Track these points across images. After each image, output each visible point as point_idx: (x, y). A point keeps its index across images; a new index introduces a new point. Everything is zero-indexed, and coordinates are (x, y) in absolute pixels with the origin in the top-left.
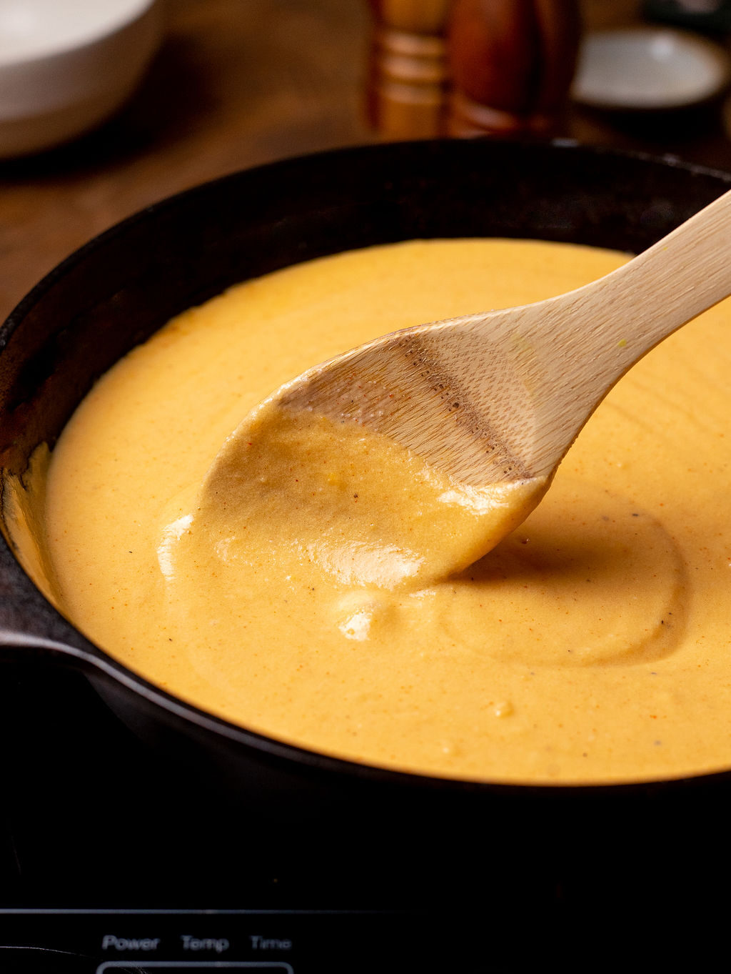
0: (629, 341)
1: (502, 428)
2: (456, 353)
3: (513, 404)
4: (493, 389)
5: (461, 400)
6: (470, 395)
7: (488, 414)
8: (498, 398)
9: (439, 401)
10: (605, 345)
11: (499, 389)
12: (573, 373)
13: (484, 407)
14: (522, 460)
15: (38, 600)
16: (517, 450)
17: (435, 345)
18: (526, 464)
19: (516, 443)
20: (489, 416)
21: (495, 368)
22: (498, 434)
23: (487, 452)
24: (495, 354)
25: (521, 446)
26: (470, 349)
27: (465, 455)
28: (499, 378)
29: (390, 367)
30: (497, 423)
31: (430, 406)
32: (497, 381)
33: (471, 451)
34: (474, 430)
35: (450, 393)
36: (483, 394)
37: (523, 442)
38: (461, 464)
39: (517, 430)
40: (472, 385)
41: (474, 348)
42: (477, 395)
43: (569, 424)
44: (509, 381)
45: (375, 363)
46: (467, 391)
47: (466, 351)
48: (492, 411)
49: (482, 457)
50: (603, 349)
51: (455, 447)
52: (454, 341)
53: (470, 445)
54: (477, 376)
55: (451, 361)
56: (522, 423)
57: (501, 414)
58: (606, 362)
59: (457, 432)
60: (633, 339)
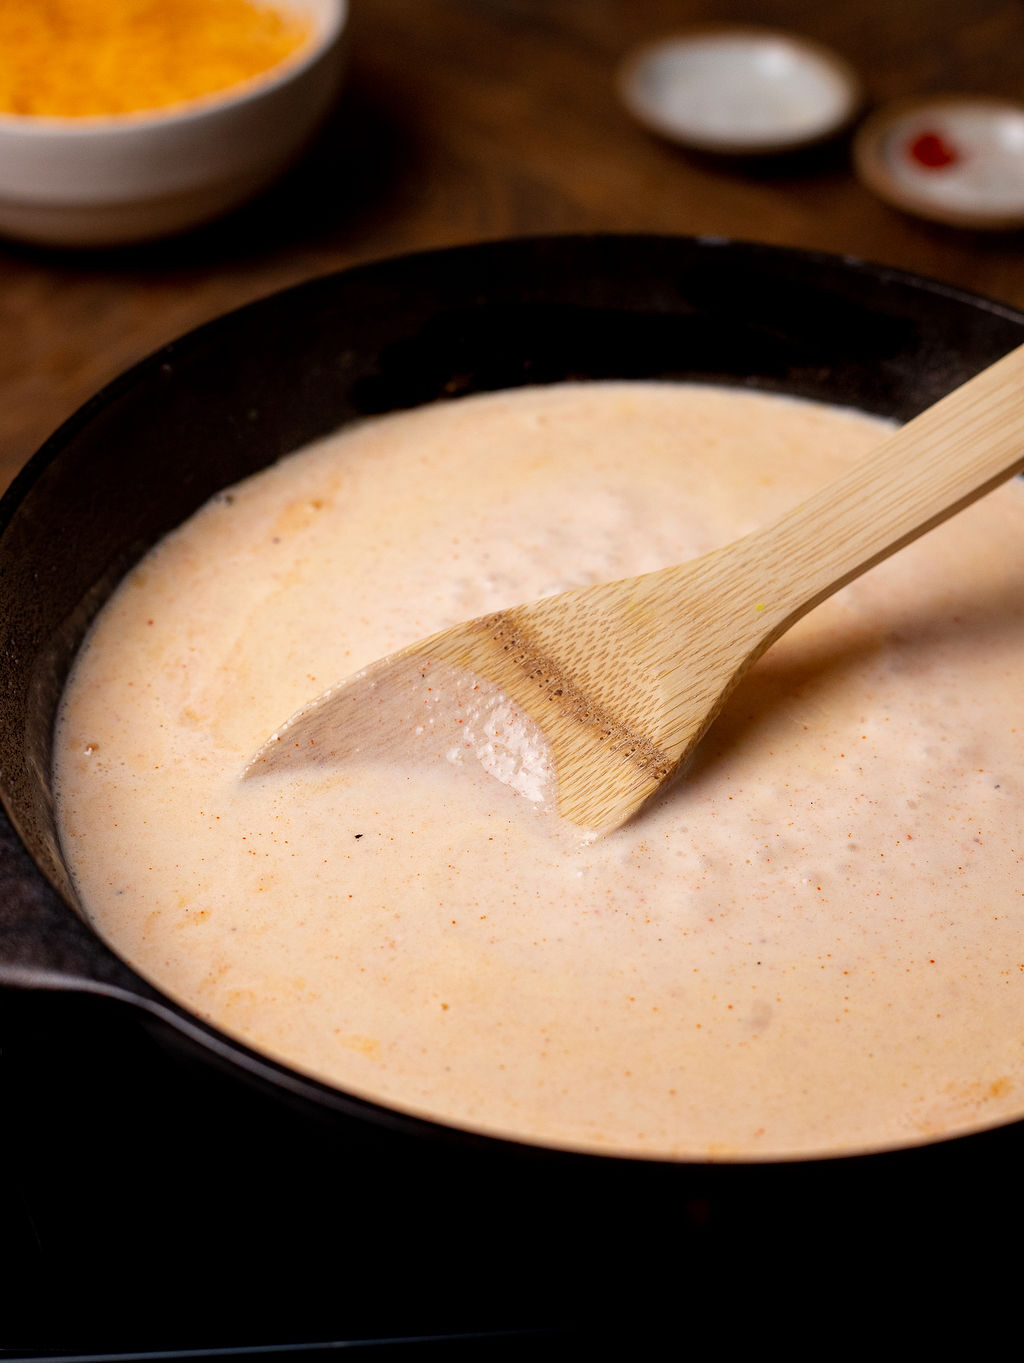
0: (769, 605)
1: (620, 708)
2: (559, 630)
3: (632, 679)
4: (606, 666)
5: (565, 685)
6: (576, 679)
7: (600, 696)
8: (613, 675)
9: (537, 690)
10: (741, 609)
11: (613, 666)
12: (703, 640)
13: (594, 690)
14: (648, 737)
15: (73, 924)
16: (641, 728)
17: (531, 623)
18: (654, 741)
19: (638, 721)
20: (602, 699)
21: (608, 642)
22: (615, 717)
23: (601, 739)
24: (607, 625)
25: (645, 723)
26: (576, 623)
27: (572, 748)
28: (613, 653)
29: (475, 653)
30: (612, 704)
31: (526, 698)
32: (610, 657)
33: (580, 741)
34: (583, 718)
35: (551, 679)
36: (593, 674)
37: (648, 718)
38: (567, 759)
39: (639, 706)
40: (579, 666)
41: (582, 621)
42: (586, 677)
43: (703, 695)
44: (626, 653)
45: (456, 650)
46: (573, 674)
47: (570, 625)
48: (605, 692)
49: (595, 745)
50: (739, 614)
51: (560, 741)
52: (556, 616)
53: (579, 735)
54: (585, 655)
55: (551, 641)
56: (645, 697)
57: (617, 693)
58: (743, 627)
59: (560, 724)
60: (773, 602)
